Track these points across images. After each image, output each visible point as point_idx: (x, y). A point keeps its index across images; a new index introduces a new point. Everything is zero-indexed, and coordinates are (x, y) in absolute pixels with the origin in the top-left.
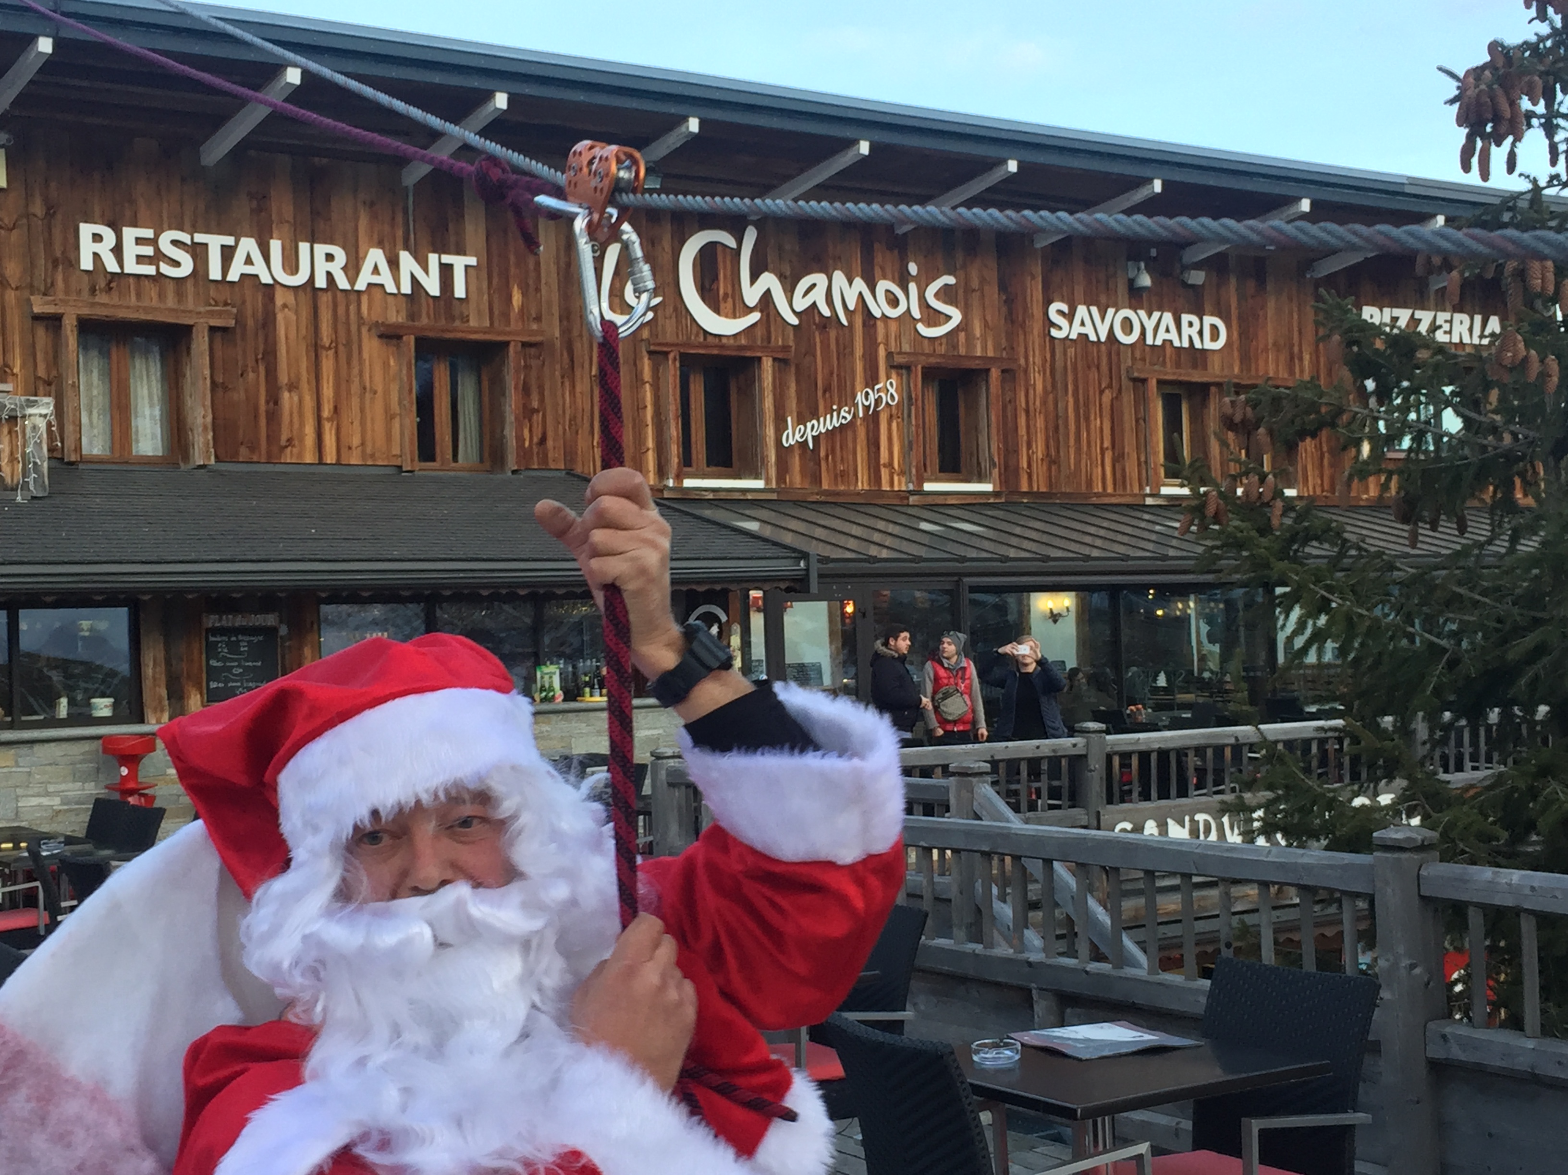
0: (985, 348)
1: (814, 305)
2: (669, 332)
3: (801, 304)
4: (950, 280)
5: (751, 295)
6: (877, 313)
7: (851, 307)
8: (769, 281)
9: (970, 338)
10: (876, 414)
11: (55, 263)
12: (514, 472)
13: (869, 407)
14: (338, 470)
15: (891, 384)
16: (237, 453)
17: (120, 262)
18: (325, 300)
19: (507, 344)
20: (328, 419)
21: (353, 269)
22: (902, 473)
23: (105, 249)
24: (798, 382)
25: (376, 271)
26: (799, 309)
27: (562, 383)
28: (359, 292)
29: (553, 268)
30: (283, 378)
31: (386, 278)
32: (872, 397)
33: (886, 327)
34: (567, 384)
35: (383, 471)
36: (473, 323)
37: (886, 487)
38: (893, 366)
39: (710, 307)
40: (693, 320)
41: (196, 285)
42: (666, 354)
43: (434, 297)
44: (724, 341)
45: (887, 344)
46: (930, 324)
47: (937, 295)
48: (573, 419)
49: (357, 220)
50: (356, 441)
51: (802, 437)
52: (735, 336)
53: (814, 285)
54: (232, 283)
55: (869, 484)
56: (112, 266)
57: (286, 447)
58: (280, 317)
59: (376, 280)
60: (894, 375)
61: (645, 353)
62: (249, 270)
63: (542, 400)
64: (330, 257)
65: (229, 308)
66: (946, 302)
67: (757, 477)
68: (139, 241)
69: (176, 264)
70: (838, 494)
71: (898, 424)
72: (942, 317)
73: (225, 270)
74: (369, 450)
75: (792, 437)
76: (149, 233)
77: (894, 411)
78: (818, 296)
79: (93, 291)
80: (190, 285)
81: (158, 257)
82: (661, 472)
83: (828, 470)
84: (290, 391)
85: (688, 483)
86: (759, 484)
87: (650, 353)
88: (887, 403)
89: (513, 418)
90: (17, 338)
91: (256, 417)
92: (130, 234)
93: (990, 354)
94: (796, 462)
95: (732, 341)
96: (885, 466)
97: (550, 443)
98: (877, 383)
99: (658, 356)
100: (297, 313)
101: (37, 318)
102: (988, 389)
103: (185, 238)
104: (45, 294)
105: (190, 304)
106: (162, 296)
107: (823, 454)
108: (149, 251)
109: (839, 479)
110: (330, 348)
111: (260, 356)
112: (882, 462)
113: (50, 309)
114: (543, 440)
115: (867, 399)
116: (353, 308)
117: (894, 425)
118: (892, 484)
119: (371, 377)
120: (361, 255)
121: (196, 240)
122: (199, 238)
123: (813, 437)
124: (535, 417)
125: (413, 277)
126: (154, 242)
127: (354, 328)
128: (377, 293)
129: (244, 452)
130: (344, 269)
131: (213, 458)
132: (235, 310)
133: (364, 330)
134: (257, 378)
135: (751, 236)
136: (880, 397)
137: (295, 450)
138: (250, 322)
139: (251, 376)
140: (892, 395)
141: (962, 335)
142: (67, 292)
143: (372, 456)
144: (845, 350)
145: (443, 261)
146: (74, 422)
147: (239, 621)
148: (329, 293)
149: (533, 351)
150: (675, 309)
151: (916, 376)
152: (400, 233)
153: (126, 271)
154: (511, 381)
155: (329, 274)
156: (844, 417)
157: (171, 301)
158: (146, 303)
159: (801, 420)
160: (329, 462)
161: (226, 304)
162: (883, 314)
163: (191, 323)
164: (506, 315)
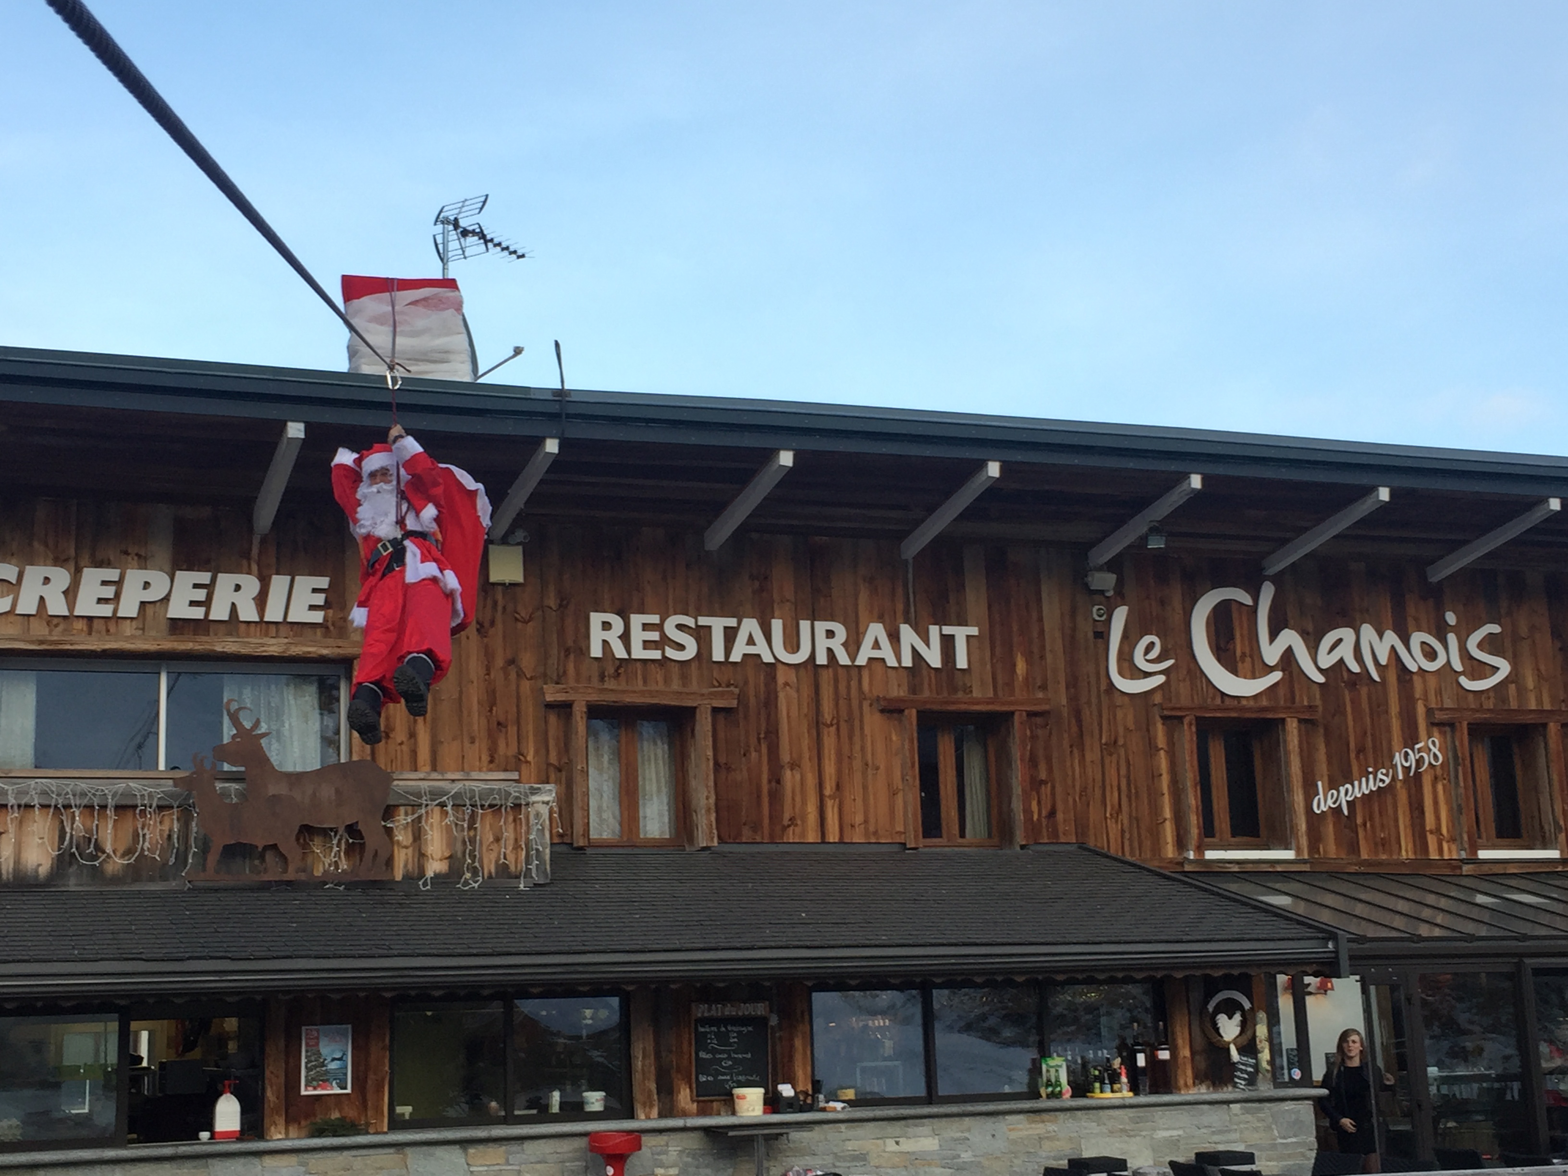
0: (1539, 701)
1: (1341, 661)
2: (1184, 695)
3: (1326, 661)
4: (1495, 629)
5: (1271, 654)
6: (1413, 668)
7: (1383, 661)
8: (1290, 638)
9: (1521, 691)
10: (1418, 775)
11: (568, 651)
12: (1023, 847)
13: (1409, 768)
14: (842, 849)
15: (1434, 743)
16: (739, 834)
17: (628, 648)
18: (826, 677)
19: (1012, 713)
20: (830, 797)
21: (853, 645)
22: (1452, 840)
23: (613, 637)
24: (1327, 745)
25: (876, 645)
26: (1324, 665)
27: (1071, 752)
28: (859, 667)
29: (1058, 634)
30: (785, 757)
31: (887, 653)
32: (1412, 757)
33: (1425, 682)
34: (1075, 751)
35: (885, 849)
36: (976, 694)
37: (1434, 855)
38: (1433, 724)
39: (1227, 669)
40: (1209, 682)
41: (700, 668)
42: (1180, 719)
43: (936, 669)
44: (1244, 702)
45: (1426, 700)
46: (1473, 677)
47: (1480, 646)
48: (1084, 790)
49: (856, 597)
50: (859, 819)
51: (1334, 803)
52: (1256, 697)
53: (1340, 640)
54: (735, 664)
55: (1415, 853)
56: (620, 652)
57: (789, 826)
58: (781, 695)
59: (876, 654)
60: (1436, 733)
61: (1158, 718)
62: (751, 650)
63: (1050, 770)
64: (830, 634)
65: (732, 688)
66: (1490, 654)
67: (1287, 848)
68: (646, 627)
69: (681, 647)
70: (1380, 864)
71: (1444, 785)
72: (1488, 670)
73: (728, 651)
74: (872, 829)
75: (1323, 803)
76: (655, 619)
77: (1439, 772)
78: (1346, 652)
79: (602, 678)
80: (694, 665)
81: (665, 641)
82: (1181, 844)
83: (1366, 838)
84: (792, 770)
85: (1210, 855)
86: (1289, 855)
87: (1165, 718)
88: (1430, 764)
89: (1020, 790)
90: (531, 727)
91: (759, 797)
92: (636, 620)
93: (1547, 706)
94: (1329, 830)
95: (1252, 703)
96: (1431, 832)
97: (1060, 816)
98: (1417, 743)
99: (1172, 720)
100: (798, 691)
101: (549, 706)
102: (1546, 744)
103: (689, 621)
104: (557, 683)
105: (694, 687)
106: (667, 680)
107: (1359, 821)
108: (655, 636)
109: (1381, 848)
110: (832, 725)
111: (762, 736)
112: (1428, 828)
113: (561, 697)
114: (1052, 814)
115: (1406, 761)
116: (854, 684)
117: (1440, 787)
118: (1441, 851)
119: (873, 754)
120: (861, 630)
121: (700, 623)
122: (703, 621)
123: (1348, 802)
124: (1043, 787)
125: (914, 649)
126: (659, 627)
127: (855, 703)
128: (878, 667)
129: (746, 834)
130: (845, 645)
131: (716, 840)
132: (737, 691)
133: (866, 704)
134: (759, 757)
135: (1267, 593)
136: (1422, 757)
137: (798, 830)
138: (752, 701)
139: (754, 755)
140: (1435, 755)
141: (1512, 687)
142: (577, 681)
143: (875, 833)
144: (1379, 707)
145: (944, 632)
146: (583, 808)
147: (729, 1011)
148: (831, 670)
149: (1039, 720)
150: (1189, 671)
151: (1463, 734)
152: (900, 607)
153: (633, 657)
154: (1017, 752)
155: (830, 650)
156: (1382, 781)
157: (676, 686)
158: (653, 687)
159: (1333, 784)
160: (831, 841)
161: (728, 685)
162: (1420, 668)
163: (695, 705)
164: (1010, 684)
